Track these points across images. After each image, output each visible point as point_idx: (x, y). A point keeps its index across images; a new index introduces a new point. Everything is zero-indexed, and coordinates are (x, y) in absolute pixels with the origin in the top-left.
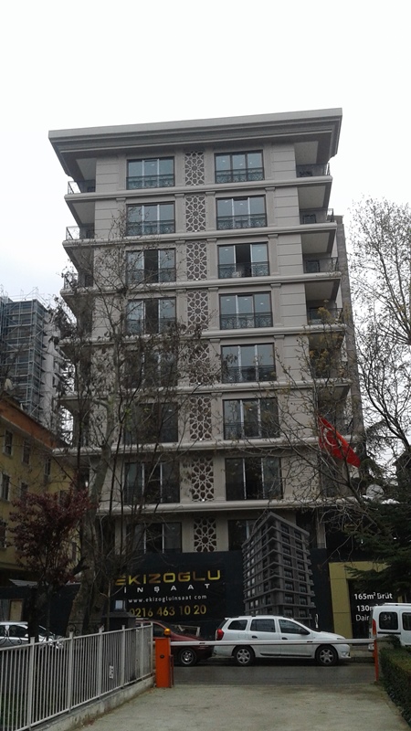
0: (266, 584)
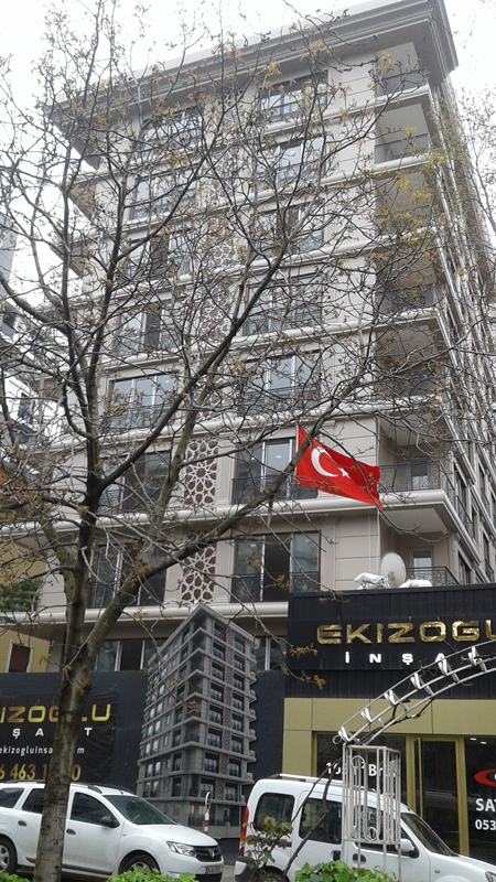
0: (177, 732)
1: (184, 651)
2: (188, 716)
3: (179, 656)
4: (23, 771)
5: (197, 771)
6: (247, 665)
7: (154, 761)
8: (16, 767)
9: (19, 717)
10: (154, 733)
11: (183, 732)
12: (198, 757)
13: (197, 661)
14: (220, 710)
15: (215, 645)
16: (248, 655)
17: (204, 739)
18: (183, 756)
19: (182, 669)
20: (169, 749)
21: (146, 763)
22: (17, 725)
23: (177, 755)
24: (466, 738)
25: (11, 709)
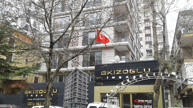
1: (73, 77)
2: (74, 91)
3: (71, 79)
4: (38, 103)
5: (76, 102)
6: (86, 80)
7: (67, 100)
8: (37, 102)
9: (37, 92)
10: (66, 95)
11: (73, 94)
12: (76, 99)
13: (75, 79)
14: (80, 90)
15: (79, 76)
16: (86, 78)
17: (77, 96)
18: (73, 99)
19: (72, 81)
20: (70, 98)
21: (65, 101)
22: (37, 94)
23: (72, 99)
24: (132, 93)
25: (35, 91)
